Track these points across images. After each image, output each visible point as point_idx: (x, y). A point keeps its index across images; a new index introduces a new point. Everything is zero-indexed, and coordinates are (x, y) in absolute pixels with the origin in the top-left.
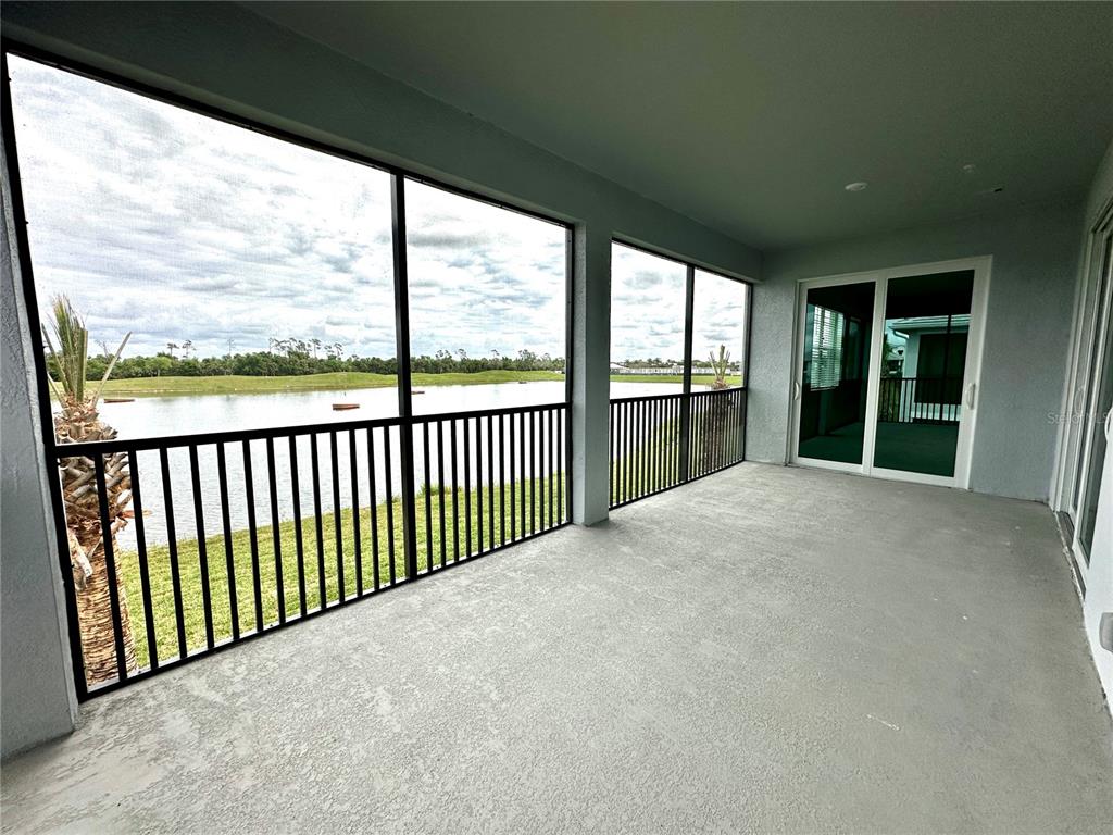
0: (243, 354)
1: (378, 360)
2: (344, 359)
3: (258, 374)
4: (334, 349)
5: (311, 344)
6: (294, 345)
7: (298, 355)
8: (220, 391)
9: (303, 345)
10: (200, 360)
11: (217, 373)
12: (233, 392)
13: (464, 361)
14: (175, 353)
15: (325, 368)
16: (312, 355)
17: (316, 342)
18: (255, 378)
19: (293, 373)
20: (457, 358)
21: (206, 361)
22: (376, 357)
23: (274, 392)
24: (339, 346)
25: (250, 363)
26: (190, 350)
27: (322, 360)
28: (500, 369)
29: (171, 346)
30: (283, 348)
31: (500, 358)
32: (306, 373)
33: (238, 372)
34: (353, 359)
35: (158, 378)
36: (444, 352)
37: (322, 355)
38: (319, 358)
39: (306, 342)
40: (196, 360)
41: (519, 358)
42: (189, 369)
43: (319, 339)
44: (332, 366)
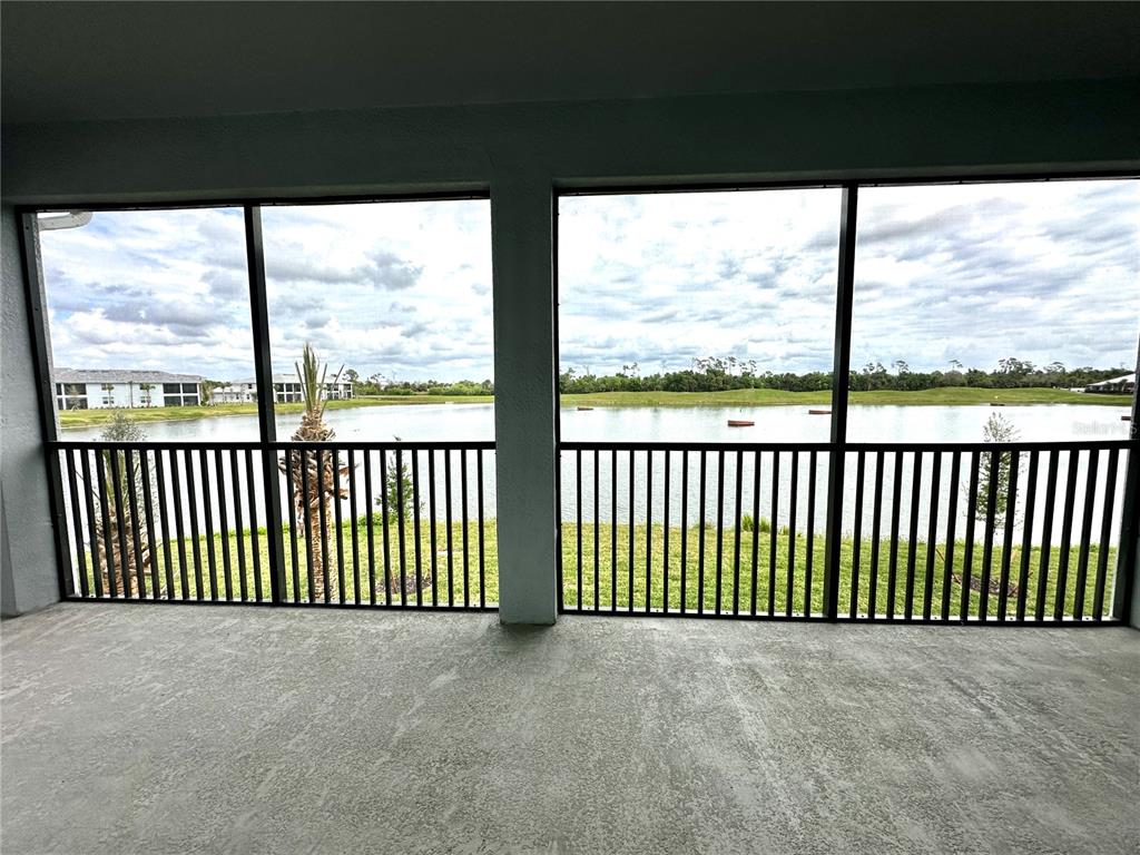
0: (671, 373)
1: (793, 376)
2: (757, 375)
3: (681, 390)
4: (749, 366)
5: (728, 362)
6: (712, 363)
7: (715, 373)
8: (650, 404)
9: (720, 363)
10: (642, 379)
11: (651, 389)
12: (660, 406)
13: (903, 376)
14: (628, 373)
15: (739, 385)
16: (727, 372)
17: (732, 359)
18: (676, 393)
19: (708, 389)
20: (894, 372)
21: (646, 379)
22: (791, 373)
23: (692, 406)
24: (753, 363)
25: (676, 381)
26: (636, 370)
27: (736, 377)
28: (963, 385)
29: (625, 368)
30: (703, 366)
31: (964, 371)
32: (722, 389)
33: (666, 388)
34: (766, 376)
35: (613, 393)
36: (875, 365)
37: (736, 372)
38: (734, 375)
39: (723, 360)
40: (639, 379)
41: (999, 369)
42: (634, 386)
43: (734, 356)
44: (744, 382)
